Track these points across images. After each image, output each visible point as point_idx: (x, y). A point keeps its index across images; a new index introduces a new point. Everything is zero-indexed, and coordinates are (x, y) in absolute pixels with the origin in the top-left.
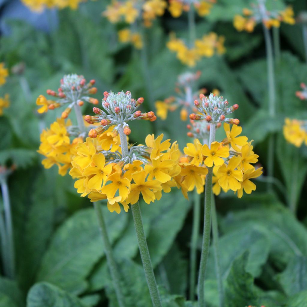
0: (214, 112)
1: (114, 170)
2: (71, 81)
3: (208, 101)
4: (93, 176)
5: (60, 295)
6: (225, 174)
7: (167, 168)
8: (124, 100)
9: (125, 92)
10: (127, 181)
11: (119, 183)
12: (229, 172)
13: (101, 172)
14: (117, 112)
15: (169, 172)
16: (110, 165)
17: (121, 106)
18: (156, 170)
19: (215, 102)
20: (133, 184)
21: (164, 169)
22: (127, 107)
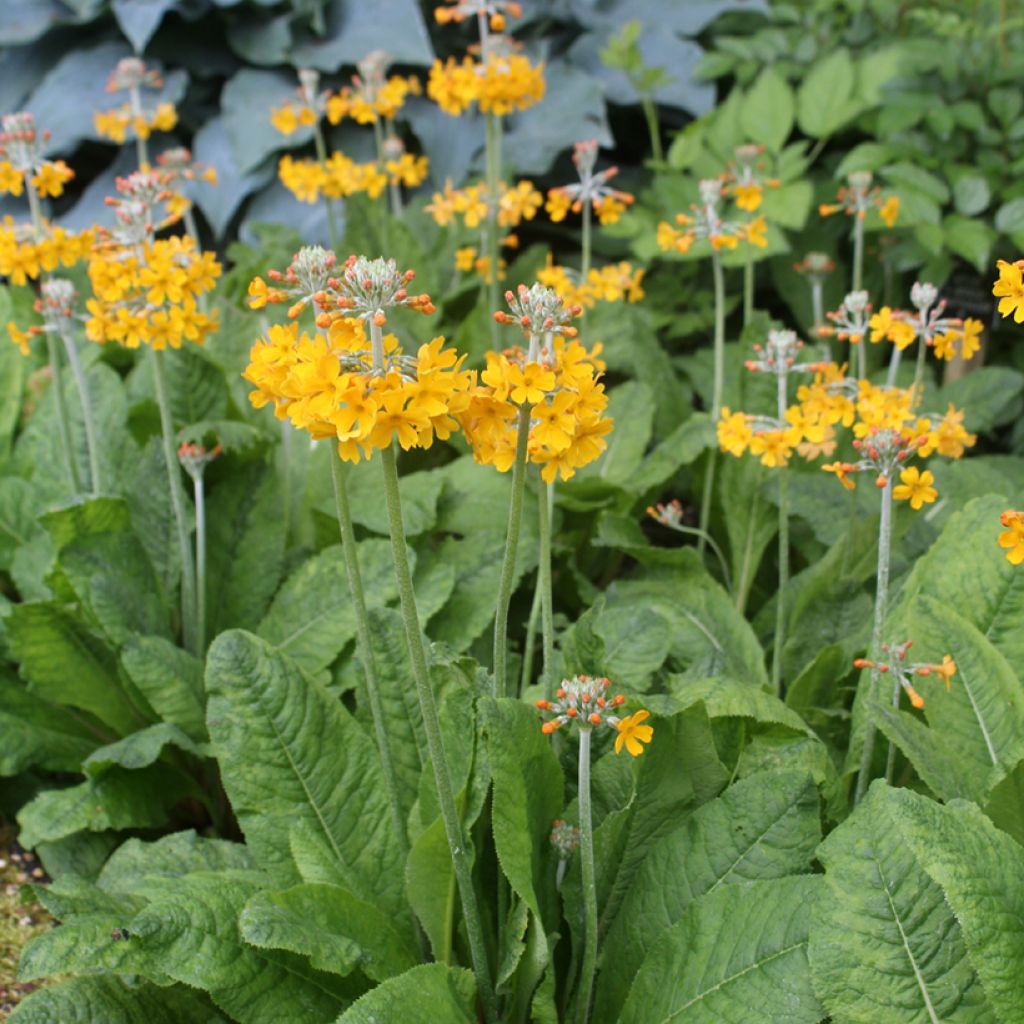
0: (537, 312)
1: (351, 384)
2: (311, 258)
3: (529, 294)
4: (318, 394)
5: (267, 655)
6: (546, 420)
7: (444, 394)
8: (382, 271)
9: (386, 261)
10: (372, 405)
11: (360, 409)
12: (552, 418)
13: (332, 387)
14: (366, 288)
15: (448, 401)
16: (347, 376)
17: (376, 280)
18: (423, 394)
19: (539, 296)
20: (382, 412)
21: (438, 395)
22: (384, 283)
